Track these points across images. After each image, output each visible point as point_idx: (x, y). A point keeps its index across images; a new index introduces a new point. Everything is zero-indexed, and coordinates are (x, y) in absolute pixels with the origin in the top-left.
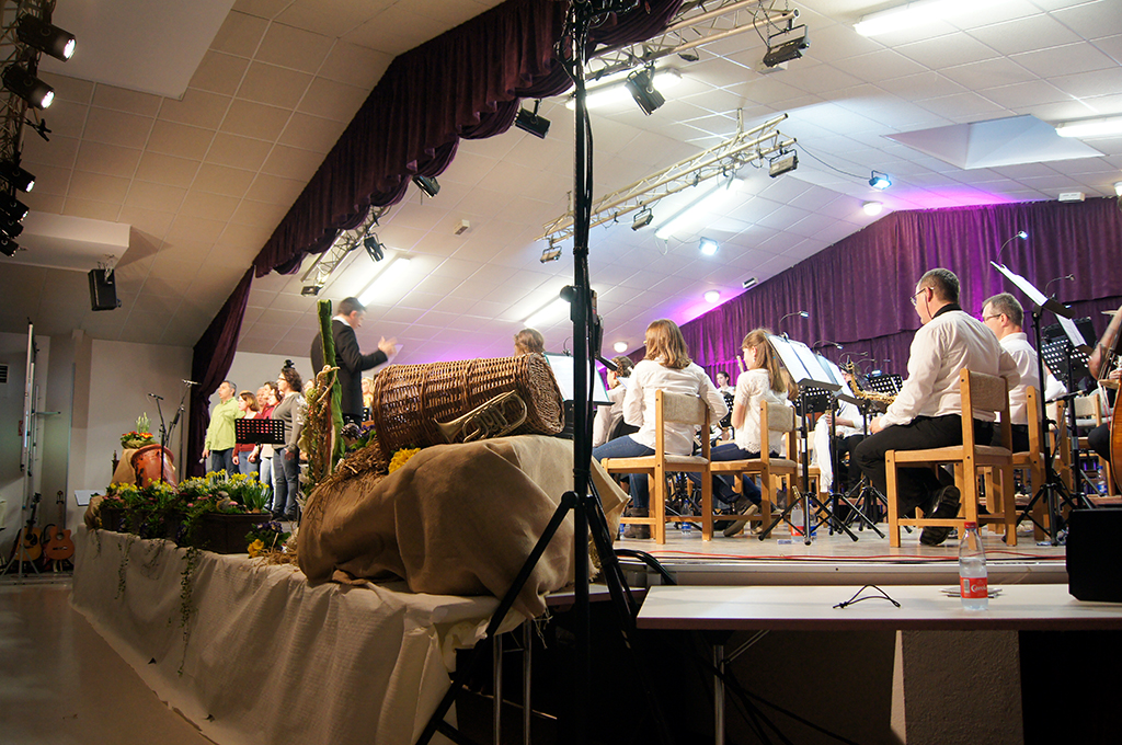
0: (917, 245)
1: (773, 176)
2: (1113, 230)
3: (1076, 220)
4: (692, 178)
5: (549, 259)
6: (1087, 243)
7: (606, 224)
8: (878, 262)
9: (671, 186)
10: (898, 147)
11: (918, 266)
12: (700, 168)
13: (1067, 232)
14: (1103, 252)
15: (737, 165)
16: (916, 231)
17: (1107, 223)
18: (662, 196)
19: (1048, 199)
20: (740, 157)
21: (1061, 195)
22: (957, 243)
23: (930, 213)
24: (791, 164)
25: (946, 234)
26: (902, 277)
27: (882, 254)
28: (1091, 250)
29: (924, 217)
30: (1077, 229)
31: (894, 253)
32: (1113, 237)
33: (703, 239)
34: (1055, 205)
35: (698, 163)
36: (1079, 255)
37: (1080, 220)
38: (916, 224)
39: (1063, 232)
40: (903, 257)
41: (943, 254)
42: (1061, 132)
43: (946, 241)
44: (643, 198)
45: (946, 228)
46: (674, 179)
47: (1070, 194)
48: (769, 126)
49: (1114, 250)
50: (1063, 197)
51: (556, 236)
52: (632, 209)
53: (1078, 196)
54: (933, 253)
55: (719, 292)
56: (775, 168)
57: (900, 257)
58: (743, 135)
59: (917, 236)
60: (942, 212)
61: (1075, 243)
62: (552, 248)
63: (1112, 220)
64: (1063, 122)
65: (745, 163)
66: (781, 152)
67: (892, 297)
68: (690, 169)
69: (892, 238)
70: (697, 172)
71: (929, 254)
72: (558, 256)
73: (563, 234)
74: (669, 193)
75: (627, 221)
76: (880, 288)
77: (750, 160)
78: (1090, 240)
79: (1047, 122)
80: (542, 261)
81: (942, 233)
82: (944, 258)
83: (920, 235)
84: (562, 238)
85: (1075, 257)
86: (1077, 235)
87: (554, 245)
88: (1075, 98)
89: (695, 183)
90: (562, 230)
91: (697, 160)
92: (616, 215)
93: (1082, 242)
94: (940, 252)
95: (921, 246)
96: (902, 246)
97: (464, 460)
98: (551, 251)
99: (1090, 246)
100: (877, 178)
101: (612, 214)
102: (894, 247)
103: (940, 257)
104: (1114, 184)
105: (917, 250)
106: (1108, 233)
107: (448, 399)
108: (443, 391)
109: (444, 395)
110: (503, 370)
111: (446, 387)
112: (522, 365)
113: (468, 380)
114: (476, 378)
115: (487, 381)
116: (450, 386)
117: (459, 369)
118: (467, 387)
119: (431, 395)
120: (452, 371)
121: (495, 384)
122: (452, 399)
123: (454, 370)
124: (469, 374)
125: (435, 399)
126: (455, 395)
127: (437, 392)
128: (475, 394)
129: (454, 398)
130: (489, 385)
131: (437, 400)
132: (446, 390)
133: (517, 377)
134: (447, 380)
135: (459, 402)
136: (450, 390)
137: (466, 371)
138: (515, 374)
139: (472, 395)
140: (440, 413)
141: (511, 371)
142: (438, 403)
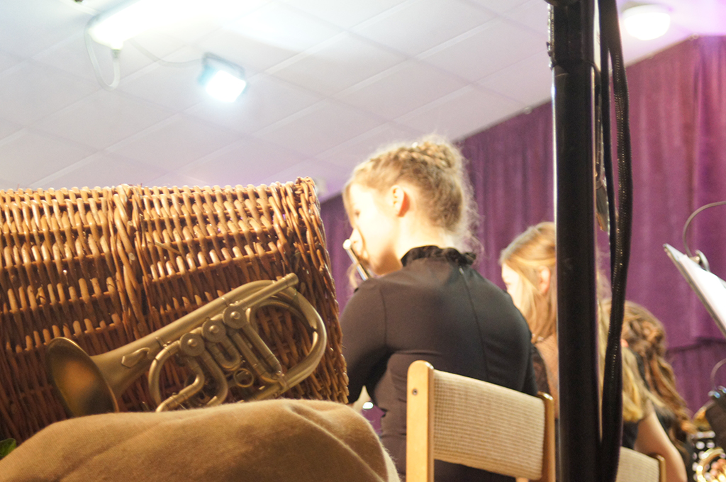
33: (209, 60)
96: (709, 127)
107: (72, 291)
108: (53, 266)
109: (57, 278)
110: (239, 218)
111: (62, 255)
112: (298, 207)
113: (132, 239)
114: (155, 235)
115: (196, 246)
116: (74, 253)
117: (93, 206)
118: (132, 258)
119: (12, 277)
120: (70, 209)
121: (221, 257)
122: (84, 291)
123: (75, 208)
124: (134, 223)
125: (30, 289)
126: (94, 281)
127: (34, 268)
128: (162, 284)
129: (91, 291)
130: (200, 257)
131: (35, 292)
132: (65, 265)
133: (291, 238)
134: (62, 234)
135: (107, 300)
136: (76, 263)
137: (121, 212)
138: (284, 230)
139: (153, 285)
140: (45, 332)
141: (265, 220)
142: (38, 302)
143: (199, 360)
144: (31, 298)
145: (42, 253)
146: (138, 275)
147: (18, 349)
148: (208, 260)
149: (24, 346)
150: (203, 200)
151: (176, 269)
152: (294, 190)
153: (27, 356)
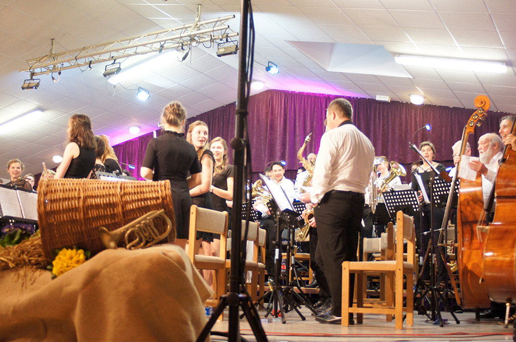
0: (282, 114)
1: (219, 56)
2: (404, 122)
3: (383, 113)
4: (158, 46)
5: (29, 87)
6: (388, 127)
7: (83, 68)
8: (255, 121)
9: (140, 49)
10: (293, 50)
11: (282, 128)
12: (165, 41)
13: (377, 120)
14: (397, 135)
15: (194, 44)
16: (283, 105)
17: (401, 118)
18: (131, 55)
19: (368, 97)
20: (196, 38)
21: (377, 96)
22: (309, 117)
23: (293, 94)
24: (234, 50)
25: (302, 110)
26: (271, 134)
27: (258, 117)
28: (390, 133)
29: (290, 97)
30: (383, 119)
31: (267, 117)
32: (404, 126)
33: (140, 89)
34: (372, 102)
35: (163, 37)
36: (383, 136)
37: (385, 113)
38: (283, 100)
39: (375, 120)
40: (272, 121)
41: (299, 122)
42: (398, 60)
43: (302, 114)
44: (114, 54)
45: (302, 107)
46: (144, 45)
47: (382, 97)
48: (221, 20)
49: (403, 135)
50: (379, 98)
51: (37, 71)
52: (105, 60)
53: (387, 99)
54: (292, 121)
55: (140, 128)
56: (222, 51)
57: (271, 121)
58: (201, 23)
59: (283, 108)
60: (301, 95)
61: (381, 128)
62: (32, 79)
63: (404, 116)
64: (400, 54)
65: (200, 42)
66: (227, 41)
67: (262, 147)
68: (157, 40)
69: (266, 107)
70: (162, 43)
71: (290, 121)
72: (37, 86)
73: (43, 70)
74: (136, 53)
75: (99, 69)
76: (255, 140)
77: (203, 42)
78: (390, 127)
79: (390, 52)
80: (23, 88)
81: (300, 108)
82: (299, 126)
83: (285, 107)
84: (42, 73)
85: (380, 137)
86: (383, 122)
87: (34, 77)
88: (412, 41)
89: (160, 51)
90: (44, 67)
91: (162, 35)
92: (91, 63)
93: (385, 127)
94: (297, 121)
95: (285, 115)
96: (272, 114)
97: (146, 265)
98: (32, 81)
99: (390, 131)
100: (271, 67)
101: (88, 61)
102: (267, 113)
103: (297, 124)
104: (410, 95)
105: (282, 118)
106: (401, 124)
107: (105, 212)
108: (101, 204)
109: (102, 208)
110: (150, 192)
111: (103, 202)
112: (165, 190)
113: (121, 197)
114: (128, 196)
115: (138, 200)
116: (106, 201)
117: (112, 187)
118: (122, 203)
119: (90, 207)
120: (105, 188)
121: (144, 203)
122: (109, 212)
123: (107, 188)
124: (122, 193)
125: (95, 211)
126: (111, 209)
127: (96, 205)
128: (129, 210)
129: (110, 211)
130: (139, 203)
131: (96, 211)
132: (104, 204)
133: (163, 199)
134: (103, 196)
135: (115, 214)
136: (107, 204)
137: (119, 190)
138: (161, 197)
139: (126, 211)
140: (98, 222)
141: (156, 193)
142: (97, 214)
143: (138, 233)
144: (95, 213)
145: (98, 201)
146: (123, 208)
147: (91, 227)
148: (141, 204)
149: (92, 225)
150: (140, 187)
151: (133, 206)
152: (165, 185)
153: (93, 228)
